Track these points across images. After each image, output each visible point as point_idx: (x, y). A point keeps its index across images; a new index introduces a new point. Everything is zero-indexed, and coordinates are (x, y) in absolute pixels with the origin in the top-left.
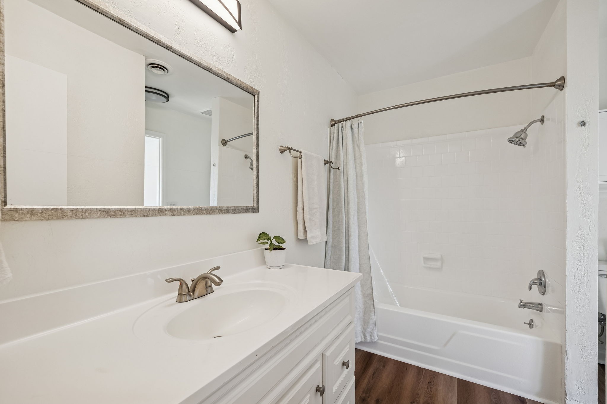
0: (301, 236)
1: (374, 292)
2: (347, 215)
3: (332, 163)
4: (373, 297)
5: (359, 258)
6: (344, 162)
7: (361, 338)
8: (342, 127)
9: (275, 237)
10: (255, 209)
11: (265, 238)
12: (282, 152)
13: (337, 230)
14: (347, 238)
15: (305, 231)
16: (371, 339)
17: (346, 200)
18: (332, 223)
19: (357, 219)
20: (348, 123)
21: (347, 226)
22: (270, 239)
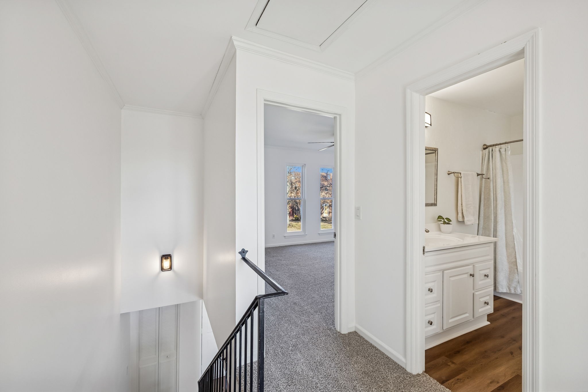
0: (460, 219)
1: (518, 261)
2: (495, 209)
3: (484, 174)
4: (517, 264)
5: (506, 237)
6: (493, 174)
7: (507, 290)
8: (492, 150)
9: (446, 218)
10: (435, 205)
11: (441, 218)
12: (449, 174)
13: (487, 218)
14: (495, 224)
15: (463, 217)
16: (515, 292)
17: (494, 199)
18: (483, 213)
19: (504, 211)
20: (498, 147)
21: (495, 215)
22: (443, 219)
